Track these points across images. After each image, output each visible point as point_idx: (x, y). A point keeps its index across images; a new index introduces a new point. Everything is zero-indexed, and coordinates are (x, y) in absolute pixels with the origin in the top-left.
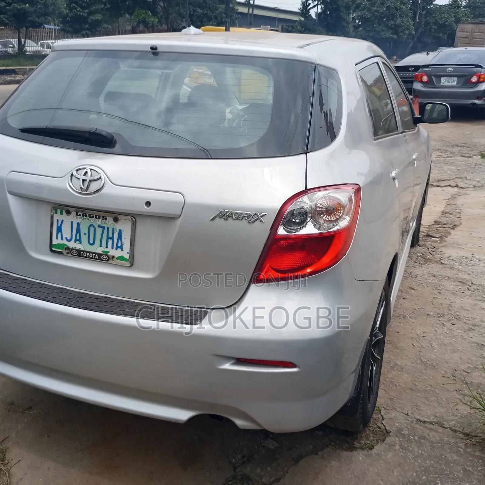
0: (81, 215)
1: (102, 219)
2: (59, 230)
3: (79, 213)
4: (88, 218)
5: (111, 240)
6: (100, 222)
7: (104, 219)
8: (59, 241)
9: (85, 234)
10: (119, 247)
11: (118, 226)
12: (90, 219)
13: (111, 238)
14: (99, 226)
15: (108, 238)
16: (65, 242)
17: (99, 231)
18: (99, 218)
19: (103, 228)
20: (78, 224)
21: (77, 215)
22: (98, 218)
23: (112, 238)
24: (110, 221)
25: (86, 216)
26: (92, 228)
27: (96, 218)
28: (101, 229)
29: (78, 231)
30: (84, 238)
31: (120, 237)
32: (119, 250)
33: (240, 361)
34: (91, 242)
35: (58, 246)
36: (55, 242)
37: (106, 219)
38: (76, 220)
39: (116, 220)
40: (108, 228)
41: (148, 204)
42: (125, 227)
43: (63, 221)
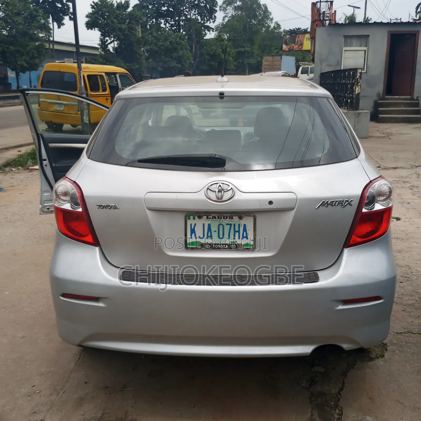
0: (211, 218)
1: (229, 219)
2: (193, 231)
3: (209, 217)
4: (217, 219)
5: (238, 233)
6: (228, 221)
7: (231, 218)
8: (194, 240)
9: (215, 231)
10: (245, 237)
11: (242, 222)
12: (219, 220)
13: (237, 232)
14: (227, 224)
15: (235, 232)
16: (198, 240)
17: (227, 228)
18: (227, 218)
19: (231, 225)
20: (209, 225)
21: (207, 218)
22: (225, 218)
23: (239, 231)
24: (236, 219)
25: (216, 218)
26: (221, 227)
27: (224, 218)
28: (229, 226)
29: (209, 229)
30: (215, 235)
31: (245, 230)
32: (245, 239)
33: (346, 302)
34: (221, 236)
35: (193, 243)
36: (189, 241)
37: (232, 218)
38: (207, 223)
39: (241, 218)
40: (234, 225)
41: (271, 203)
42: (248, 222)
43: (195, 224)
